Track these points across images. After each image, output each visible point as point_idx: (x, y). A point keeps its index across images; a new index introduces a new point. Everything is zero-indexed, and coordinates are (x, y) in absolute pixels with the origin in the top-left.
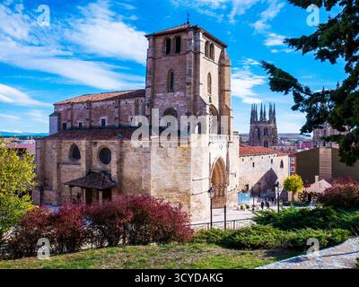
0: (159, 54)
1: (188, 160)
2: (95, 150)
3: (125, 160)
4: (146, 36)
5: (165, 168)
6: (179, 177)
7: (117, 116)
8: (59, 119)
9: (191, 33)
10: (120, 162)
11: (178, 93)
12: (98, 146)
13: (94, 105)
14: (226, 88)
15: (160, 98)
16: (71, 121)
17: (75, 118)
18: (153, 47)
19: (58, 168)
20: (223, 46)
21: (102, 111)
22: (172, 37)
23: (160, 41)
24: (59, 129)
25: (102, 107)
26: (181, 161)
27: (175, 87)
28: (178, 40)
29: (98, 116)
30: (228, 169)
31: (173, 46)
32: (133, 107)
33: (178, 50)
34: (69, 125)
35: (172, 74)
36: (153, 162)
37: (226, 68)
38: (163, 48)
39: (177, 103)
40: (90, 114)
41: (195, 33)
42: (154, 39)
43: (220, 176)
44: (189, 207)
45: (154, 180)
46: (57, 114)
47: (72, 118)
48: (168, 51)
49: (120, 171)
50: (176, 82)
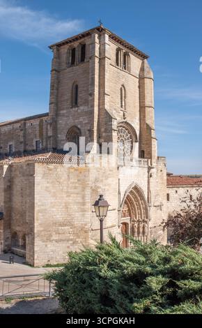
0: (64, 66)
4: (50, 47)
7: (22, 140)
9: (95, 36)
11: (82, 108)
14: (147, 103)
15: (63, 115)
18: (57, 58)
22: (76, 44)
23: (64, 50)
27: (79, 100)
28: (83, 47)
29: (7, 141)
30: (149, 201)
31: (78, 54)
32: (38, 128)
33: (83, 58)
35: (77, 87)
38: (68, 58)
39: (81, 119)
41: (99, 36)
42: (58, 50)
48: (73, 63)
49: (9, 200)
50: (80, 95)
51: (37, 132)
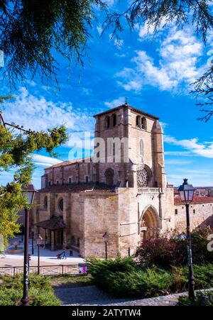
0: (102, 129)
1: (116, 208)
2: (57, 200)
3: (72, 208)
4: (94, 117)
5: (96, 215)
6: (108, 222)
7: (77, 175)
8: (47, 179)
9: (121, 110)
10: (69, 209)
12: (59, 197)
13: (65, 168)
14: (158, 150)
16: (53, 180)
17: (55, 177)
18: (98, 123)
19: (37, 213)
20: (155, 119)
21: (70, 172)
22: (110, 115)
23: (103, 119)
24: (46, 186)
25: (70, 169)
26: (110, 210)
28: (115, 116)
29: (68, 176)
30: (160, 215)
31: (111, 122)
33: (115, 124)
34: (51, 184)
36: (86, 210)
37: (158, 135)
38: (105, 124)
40: (63, 174)
41: (124, 111)
42: (99, 119)
43: (153, 221)
44: (117, 246)
45: (87, 224)
46: (46, 176)
47: (53, 177)
48: (108, 126)
49: (69, 216)
51: (87, 171)
